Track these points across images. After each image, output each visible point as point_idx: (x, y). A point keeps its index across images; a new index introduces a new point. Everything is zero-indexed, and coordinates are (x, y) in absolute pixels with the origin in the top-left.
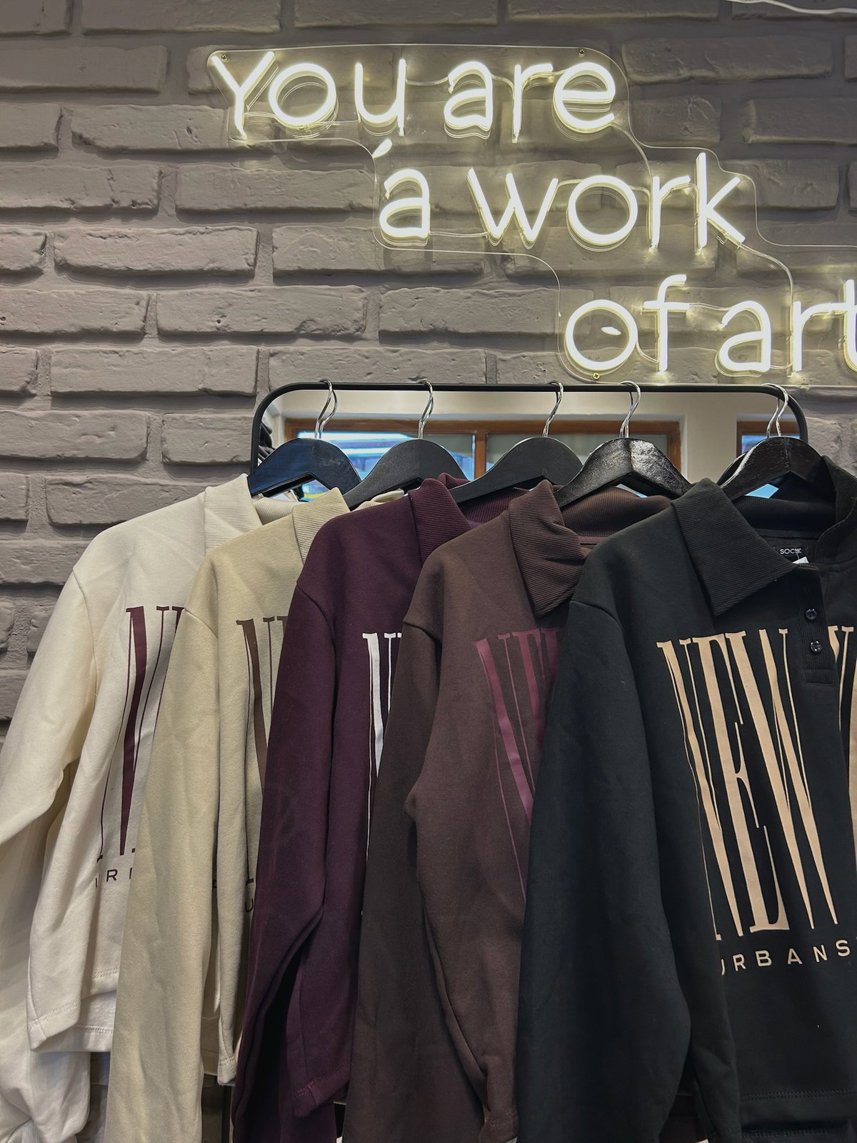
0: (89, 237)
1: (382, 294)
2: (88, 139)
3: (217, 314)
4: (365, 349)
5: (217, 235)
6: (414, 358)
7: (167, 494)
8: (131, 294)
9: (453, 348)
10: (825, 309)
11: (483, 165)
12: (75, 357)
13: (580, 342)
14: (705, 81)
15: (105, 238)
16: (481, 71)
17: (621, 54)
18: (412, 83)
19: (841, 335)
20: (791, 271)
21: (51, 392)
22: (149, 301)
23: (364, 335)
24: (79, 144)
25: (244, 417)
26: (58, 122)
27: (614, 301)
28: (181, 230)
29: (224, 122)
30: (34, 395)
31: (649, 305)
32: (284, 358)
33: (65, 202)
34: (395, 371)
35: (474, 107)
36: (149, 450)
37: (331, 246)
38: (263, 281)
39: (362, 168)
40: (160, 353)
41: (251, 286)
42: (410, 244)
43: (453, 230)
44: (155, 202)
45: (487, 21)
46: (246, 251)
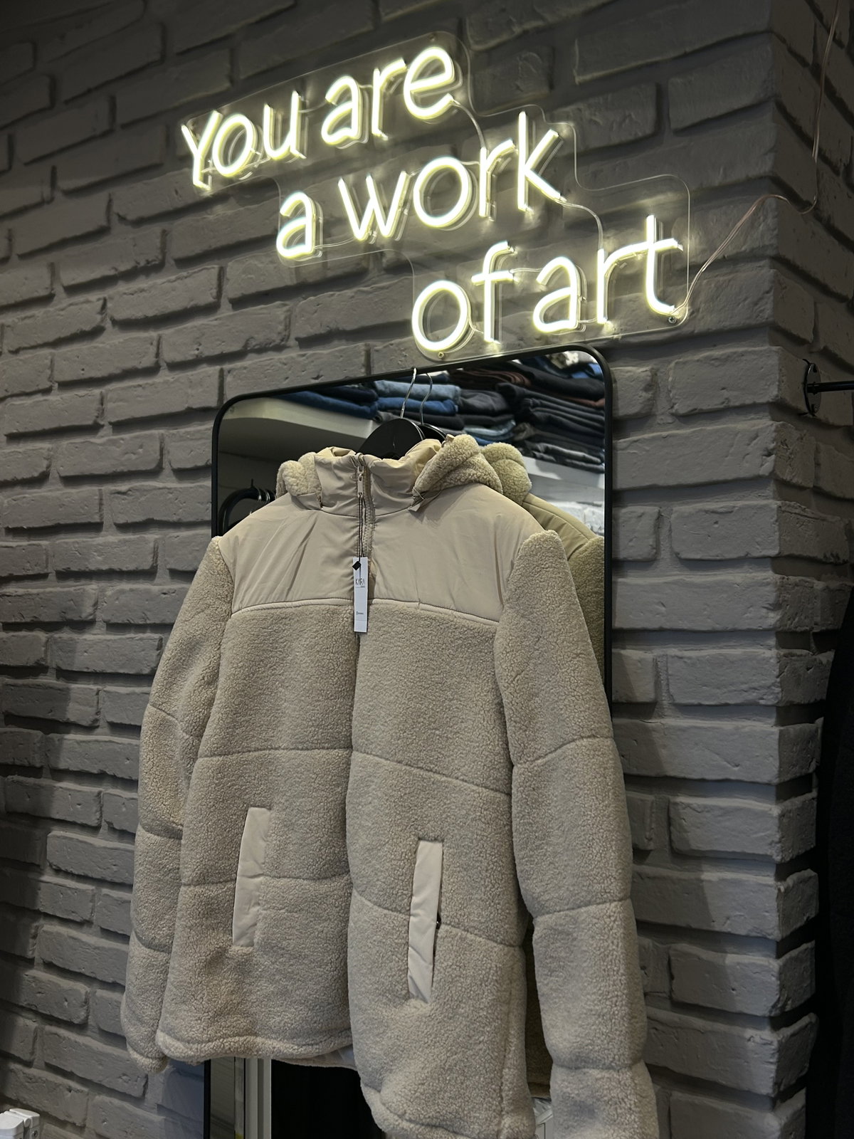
0: (125, 296)
1: (298, 304)
2: (123, 215)
3: (196, 344)
4: (285, 356)
5: (194, 277)
6: (316, 359)
7: (171, 496)
8: (147, 338)
12: (120, 393)
14: (538, 31)
15: (133, 294)
16: (351, 86)
18: (303, 111)
20: (599, 217)
21: (109, 423)
22: (159, 339)
23: (290, 343)
24: (121, 221)
25: (210, 427)
26: (108, 206)
27: (450, 281)
28: (173, 278)
30: (103, 426)
31: (476, 279)
33: (113, 270)
34: (302, 373)
37: (261, 271)
38: (224, 310)
40: (166, 382)
41: (219, 315)
44: (160, 257)
45: (365, 29)
46: (211, 286)
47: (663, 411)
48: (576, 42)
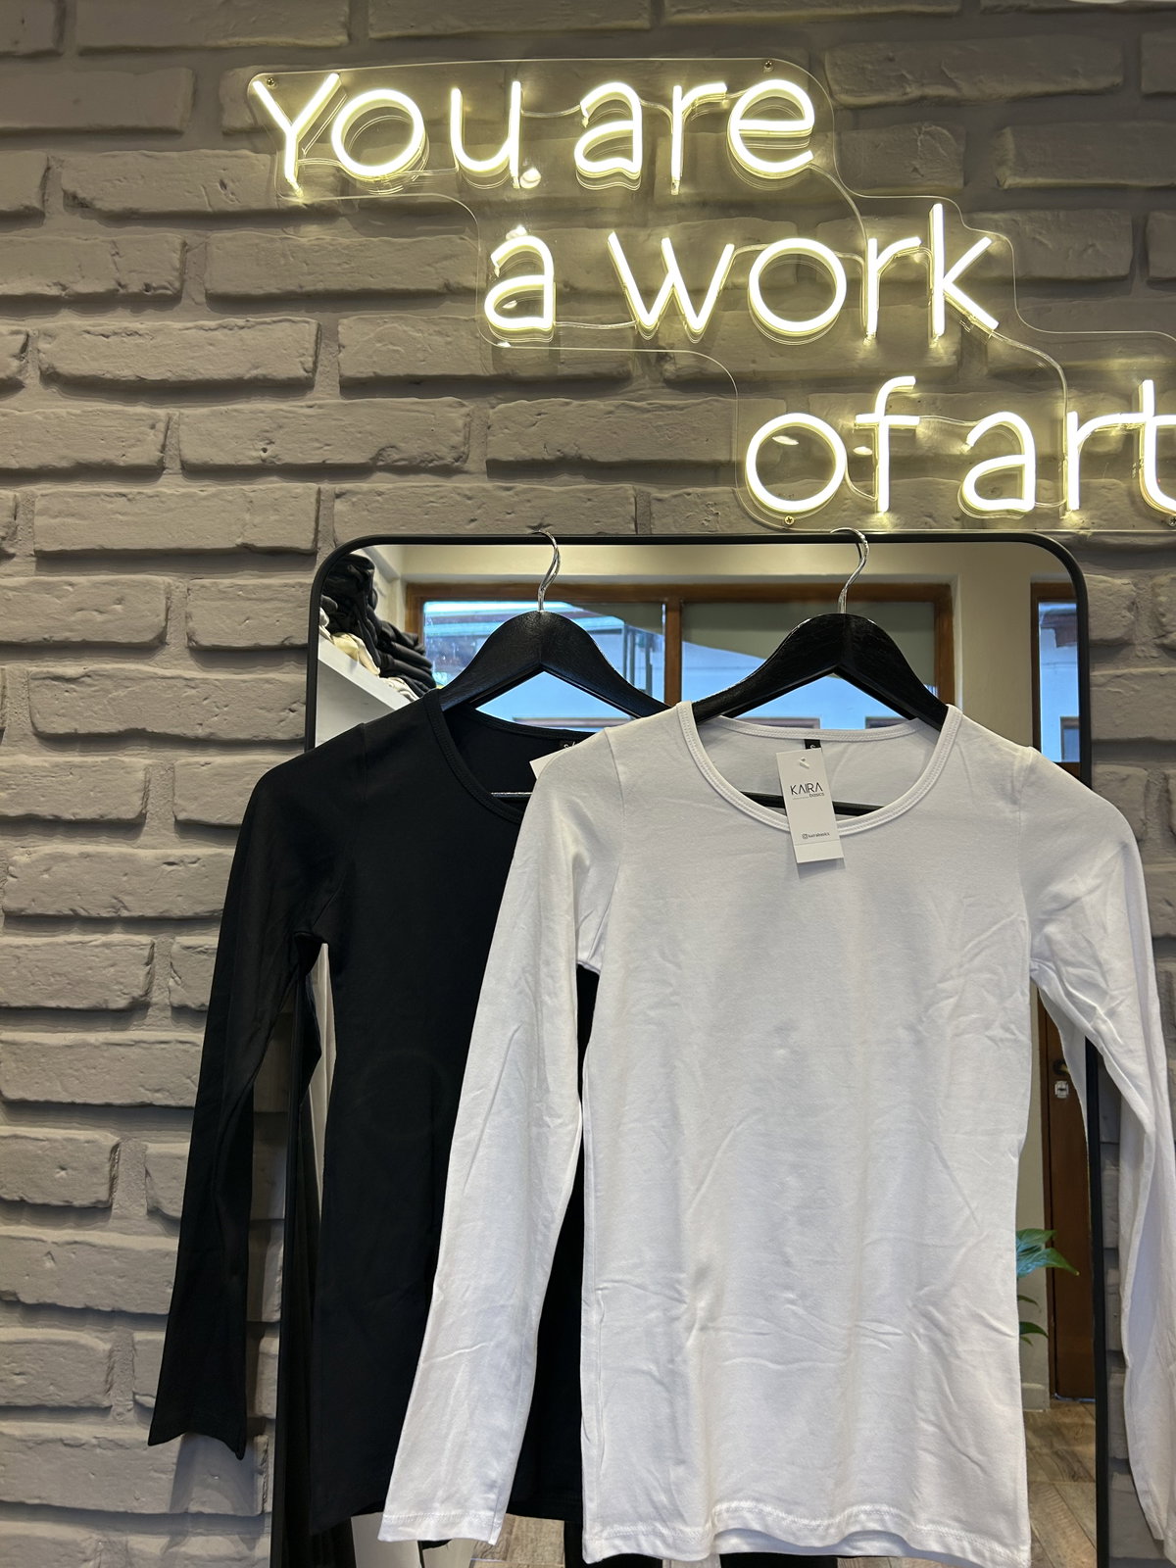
0: (87, 336)
1: (493, 408)
2: (84, 199)
3: (262, 440)
4: (467, 485)
5: (261, 330)
6: (536, 497)
7: (193, 692)
8: (144, 415)
9: (590, 483)
10: (1113, 421)
11: (630, 225)
12: (68, 503)
13: (766, 473)
14: (941, 102)
15: (107, 337)
16: (628, 96)
17: (823, 66)
18: (528, 114)
19: (1135, 457)
20: (1063, 369)
21: (35, 551)
22: (169, 422)
23: (469, 466)
24: (72, 206)
25: (299, 583)
26: (44, 176)
27: (814, 415)
28: (212, 324)
29: (271, 172)
30: (11, 556)
31: (863, 420)
32: (354, 499)
33: (53, 287)
34: (508, 516)
35: (616, 146)
36: (170, 630)
37: (419, 343)
38: (326, 394)
39: (463, 232)
40: (183, 495)
41: (310, 400)
42: (528, 340)
43: (588, 318)
44: (177, 285)
45: (636, 24)
46: (301, 351)
47: (1144, 640)
48: (1008, 131)
